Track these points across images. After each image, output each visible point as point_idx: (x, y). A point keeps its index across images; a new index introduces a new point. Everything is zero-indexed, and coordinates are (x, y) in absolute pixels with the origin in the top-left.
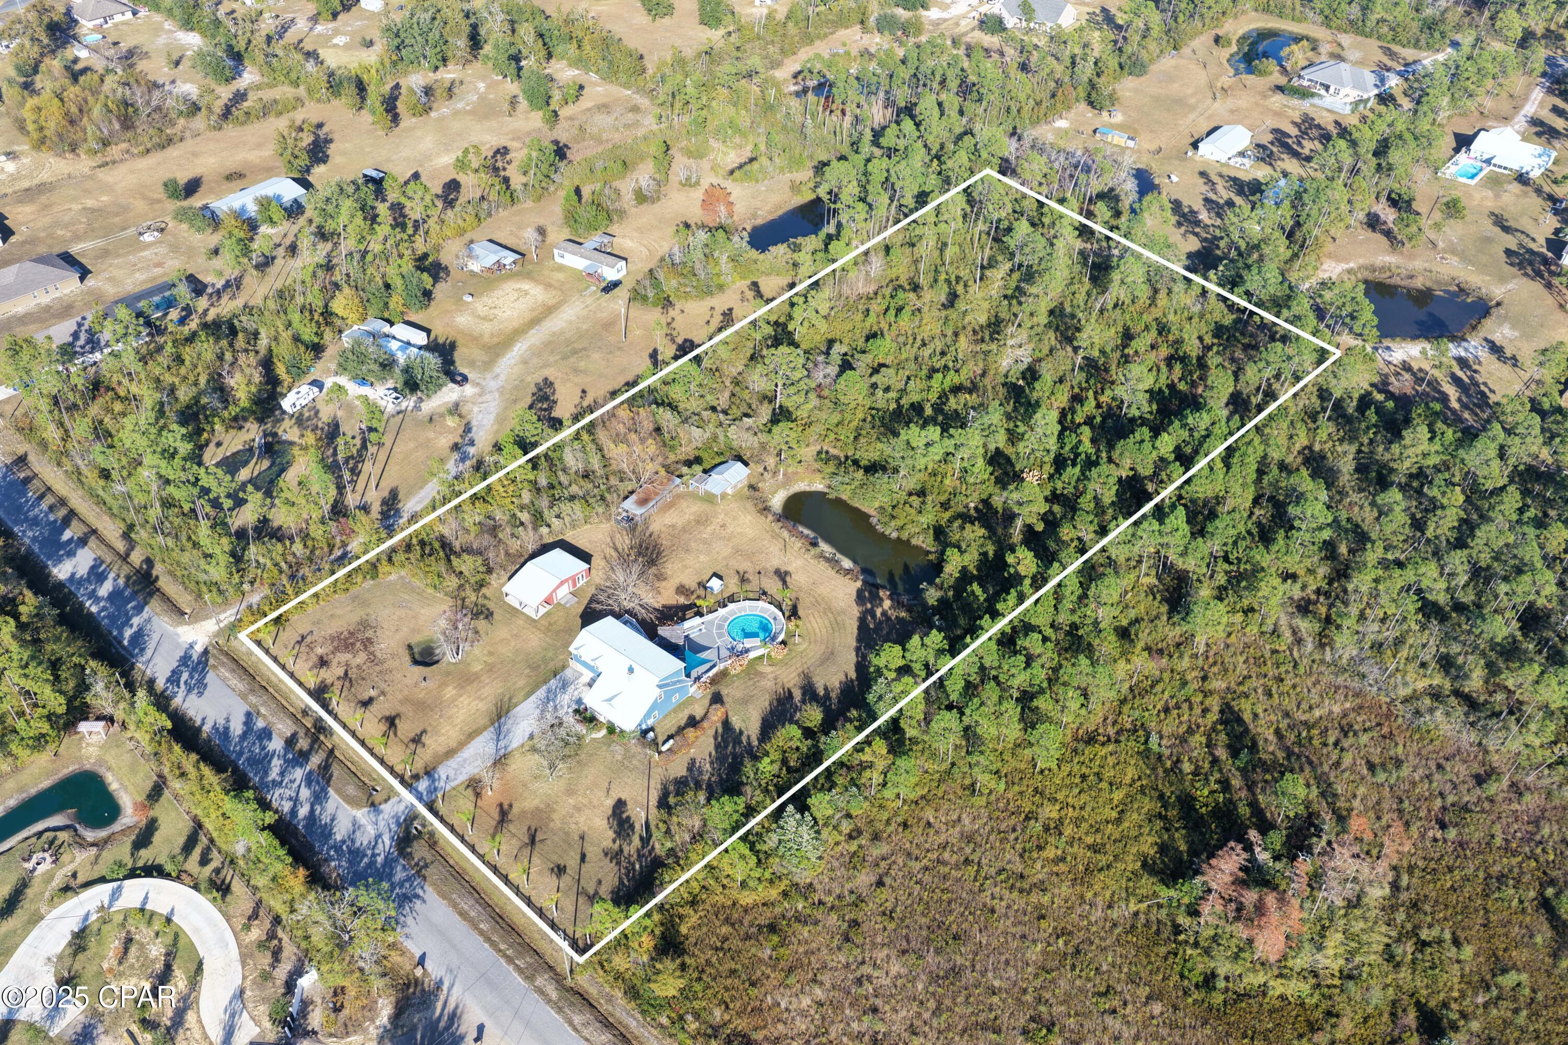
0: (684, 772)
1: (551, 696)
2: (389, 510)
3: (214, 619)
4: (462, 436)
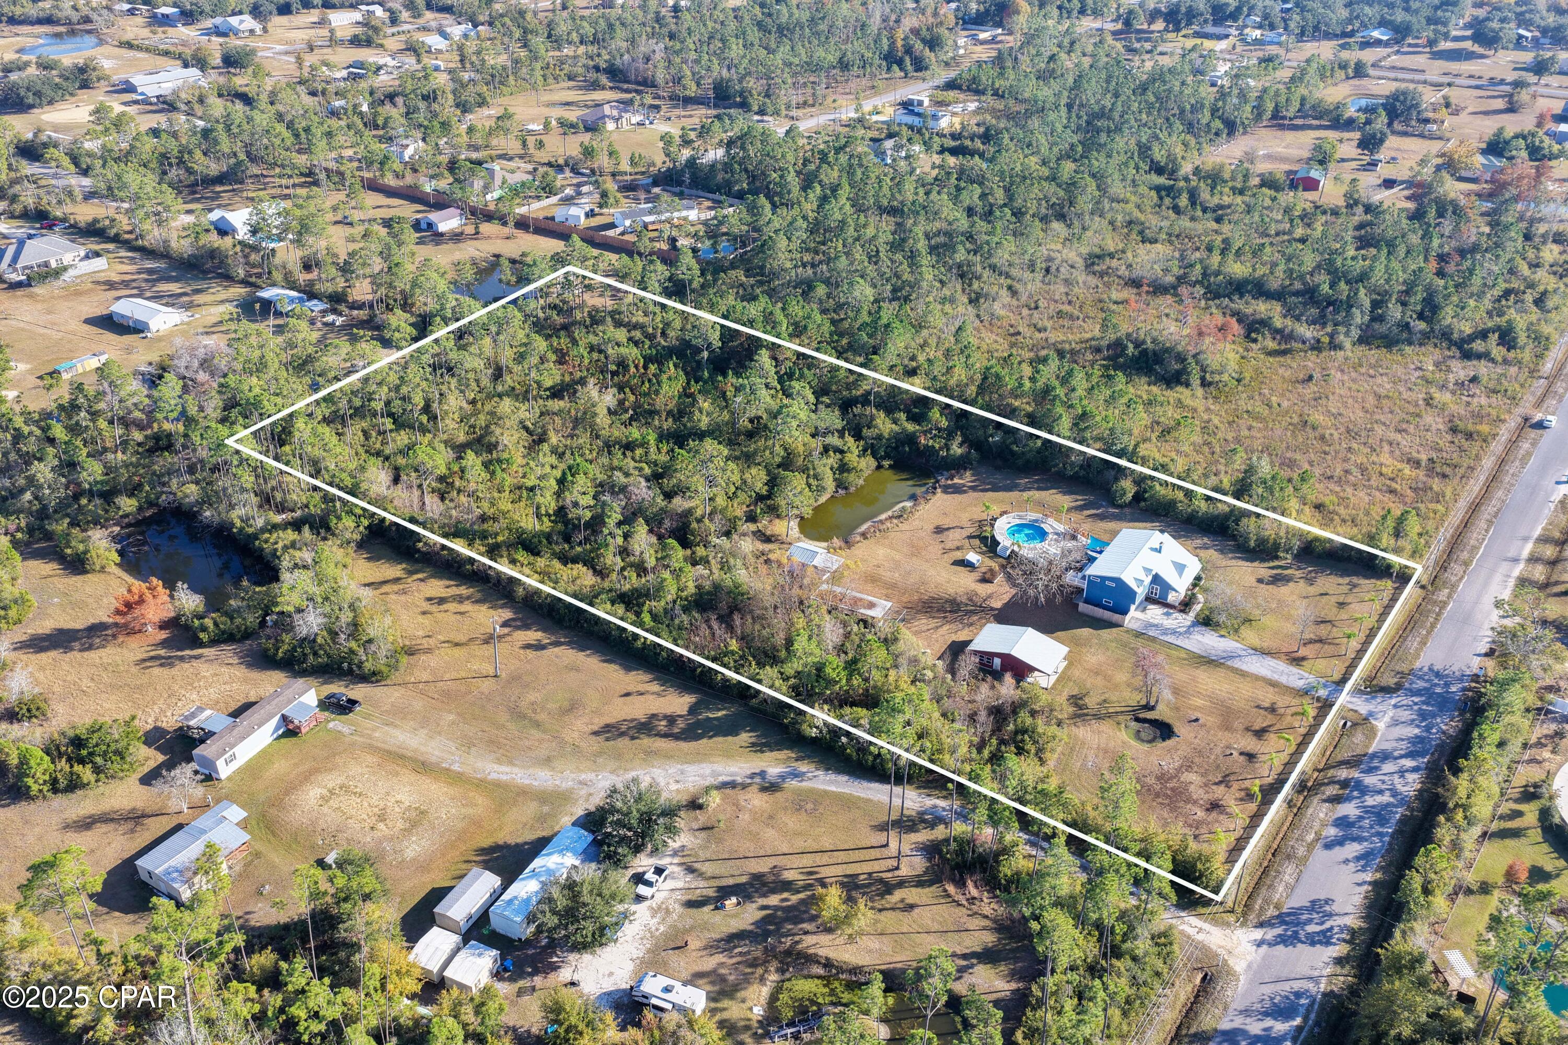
2: (924, 821)
3: (1200, 937)
4: (744, 786)
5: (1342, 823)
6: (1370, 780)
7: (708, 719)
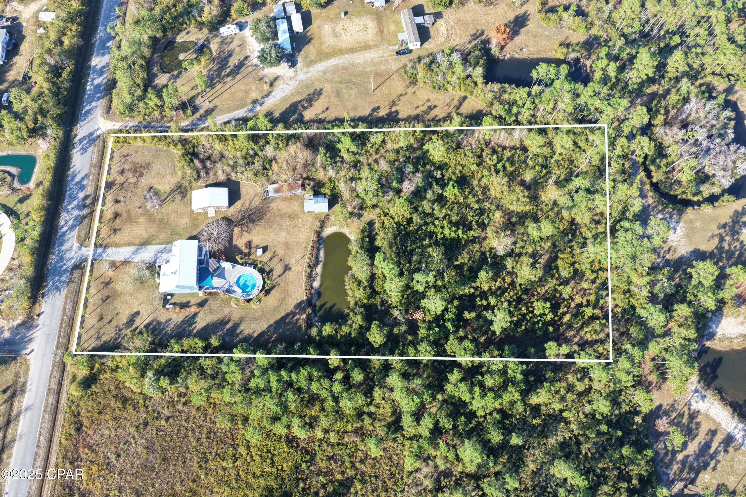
0: (163, 321)
1: (163, 251)
2: (204, 116)
3: (113, 123)
4: (262, 98)
5: (83, 188)
6: (76, 213)
7: (294, 115)
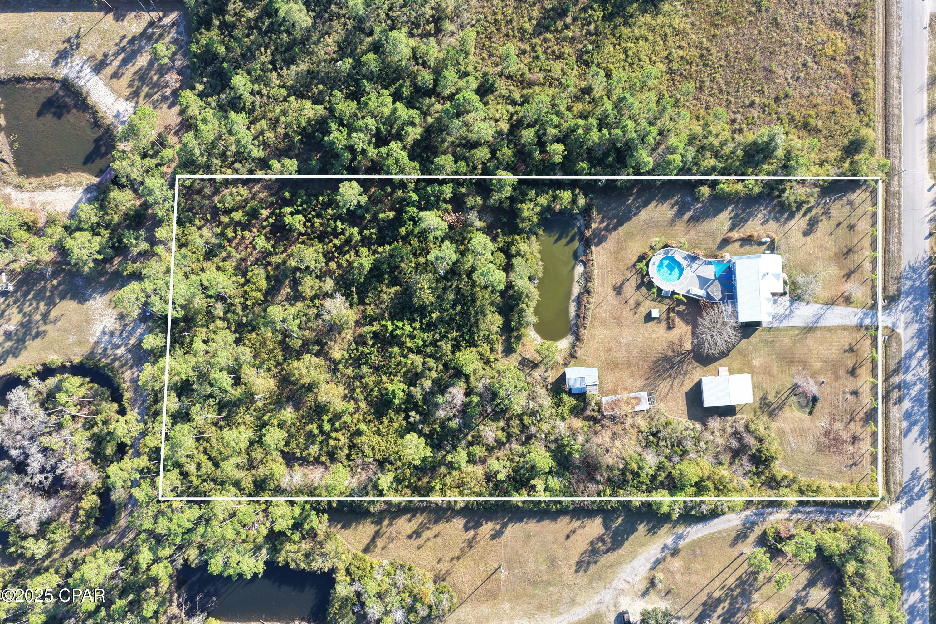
0: (771, 222)
1: (783, 317)
2: (747, 528)
3: (879, 521)
4: (664, 559)
5: (907, 415)
6: (909, 377)
7: (617, 528)
